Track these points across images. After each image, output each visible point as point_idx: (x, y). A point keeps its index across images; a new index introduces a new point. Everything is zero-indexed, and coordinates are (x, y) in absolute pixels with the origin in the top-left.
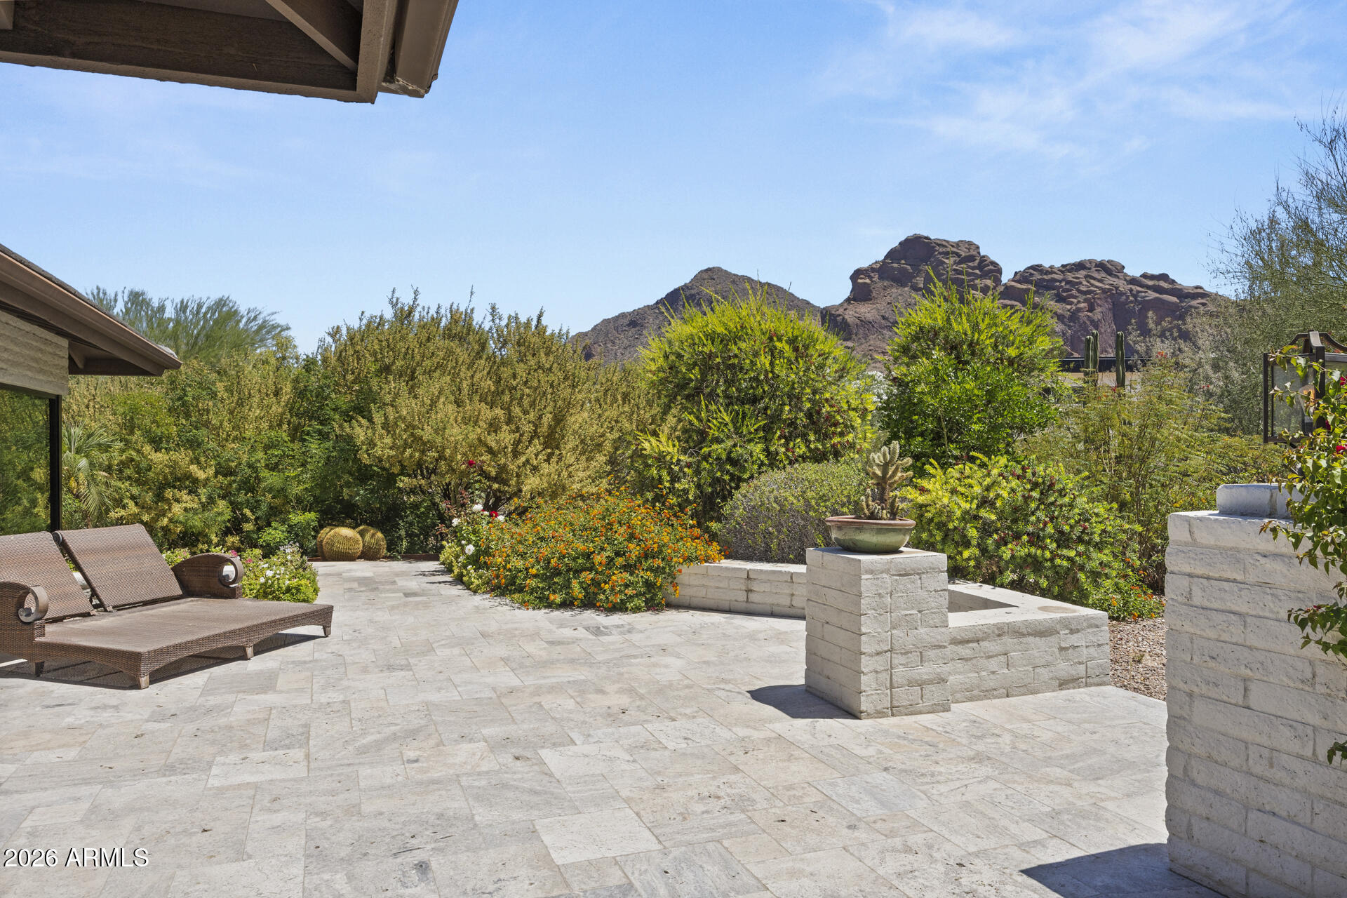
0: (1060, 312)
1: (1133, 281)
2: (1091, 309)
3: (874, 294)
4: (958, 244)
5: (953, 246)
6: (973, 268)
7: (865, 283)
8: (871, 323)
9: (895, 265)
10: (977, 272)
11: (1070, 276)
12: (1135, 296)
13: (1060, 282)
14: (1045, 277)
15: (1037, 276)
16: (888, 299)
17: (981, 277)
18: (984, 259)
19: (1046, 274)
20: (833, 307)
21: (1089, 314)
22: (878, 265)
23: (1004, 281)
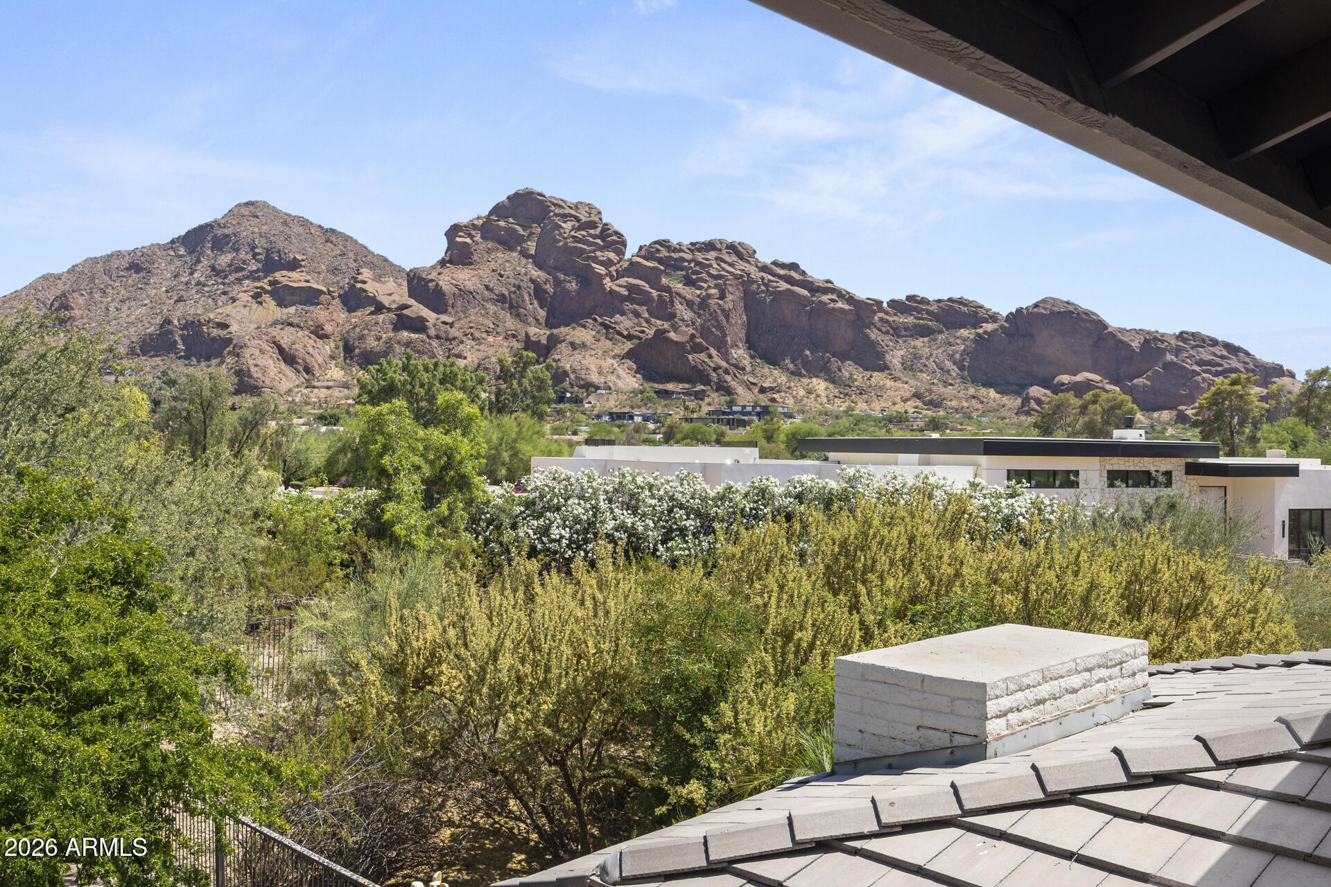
0: (689, 297)
1: (764, 269)
2: (722, 297)
3: (475, 258)
4: (576, 207)
5: (571, 208)
6: (594, 237)
7: (465, 243)
8: (471, 293)
9: (502, 223)
10: (599, 241)
11: (700, 257)
12: (767, 285)
13: (689, 262)
14: (673, 255)
15: (664, 253)
16: (493, 265)
17: (602, 249)
18: (606, 227)
19: (673, 251)
20: (424, 269)
21: (720, 302)
22: (481, 222)
23: (628, 255)
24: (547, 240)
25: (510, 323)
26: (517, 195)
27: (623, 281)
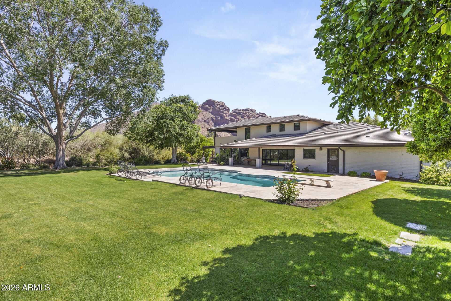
1: (257, 114)
4: (220, 102)
6: (223, 108)
9: (205, 106)
11: (244, 112)
13: (242, 113)
15: (237, 111)
17: (225, 111)
18: (226, 106)
19: (239, 111)
22: (201, 106)
23: (230, 112)
24: (214, 109)
25: (207, 126)
26: (208, 100)
27: (229, 117)
